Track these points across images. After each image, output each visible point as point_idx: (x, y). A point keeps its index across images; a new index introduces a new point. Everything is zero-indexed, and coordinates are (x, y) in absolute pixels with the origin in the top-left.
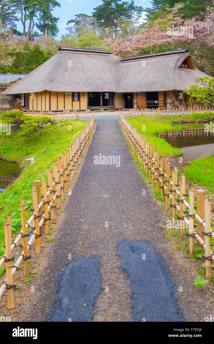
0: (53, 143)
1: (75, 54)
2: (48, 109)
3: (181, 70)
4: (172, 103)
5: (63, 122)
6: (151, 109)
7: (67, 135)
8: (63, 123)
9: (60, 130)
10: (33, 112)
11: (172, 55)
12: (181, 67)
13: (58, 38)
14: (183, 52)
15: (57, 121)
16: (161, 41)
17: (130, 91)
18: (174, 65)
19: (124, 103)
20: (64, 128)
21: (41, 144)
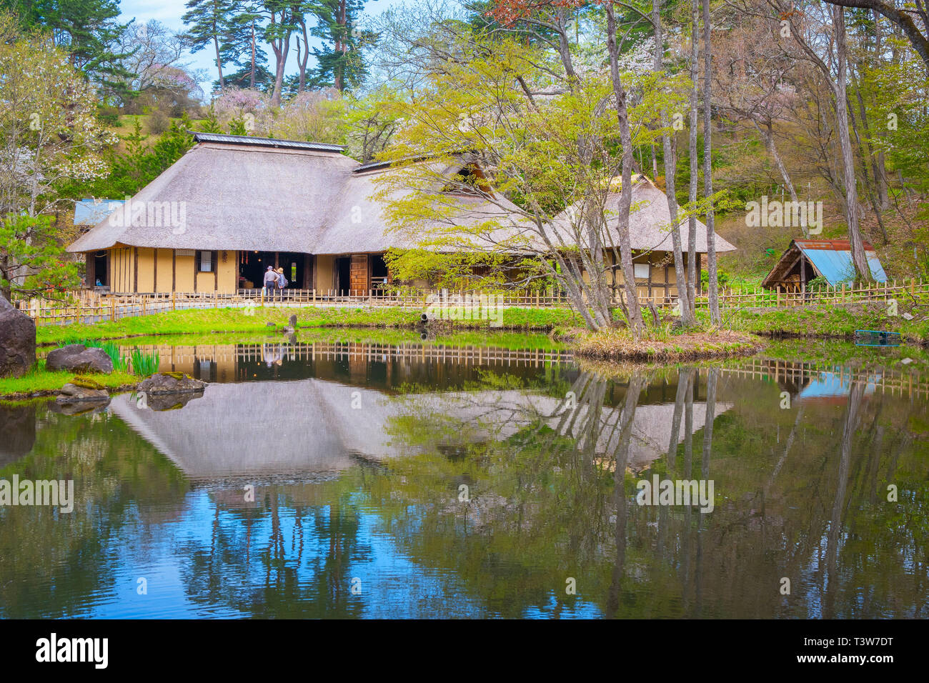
2: (132, 289)
3: (447, 198)
12: (451, 191)
19: (338, 282)
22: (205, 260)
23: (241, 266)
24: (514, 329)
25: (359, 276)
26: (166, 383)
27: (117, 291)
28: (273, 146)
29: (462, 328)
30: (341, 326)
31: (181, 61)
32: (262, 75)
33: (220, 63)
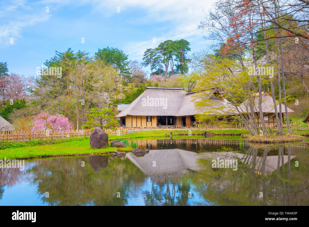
1: (155, 91)
2: (131, 126)
22: (149, 118)
23: (158, 120)
24: (230, 135)
25: (188, 121)
26: (139, 150)
27: (127, 127)
28: (165, 89)
29: (216, 135)
30: (184, 135)
31: (142, 69)
32: (162, 71)
33: (152, 69)
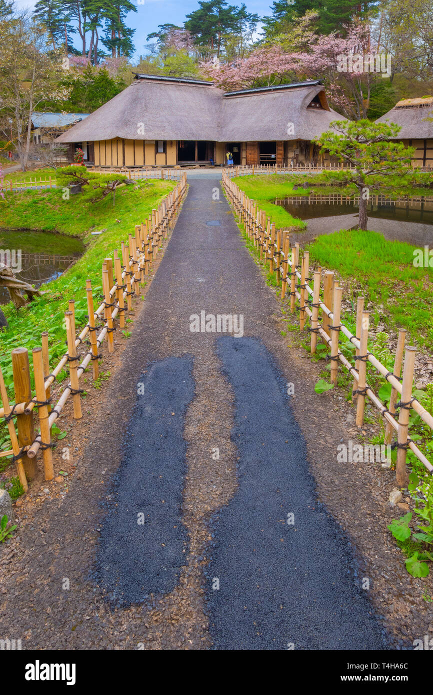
0: (129, 211)
1: (159, 85)
2: (121, 164)
3: (311, 111)
4: (295, 158)
5: (143, 182)
6: (266, 165)
7: (148, 200)
8: (143, 184)
9: (138, 192)
10: (100, 168)
11: (298, 89)
12: (310, 106)
13: (134, 60)
14: (314, 85)
15: (135, 181)
16: (283, 67)
17: (237, 139)
18: (300, 104)
20: (143, 190)
21: (113, 211)
22: (161, 146)
23: (179, 149)
27: (98, 164)
